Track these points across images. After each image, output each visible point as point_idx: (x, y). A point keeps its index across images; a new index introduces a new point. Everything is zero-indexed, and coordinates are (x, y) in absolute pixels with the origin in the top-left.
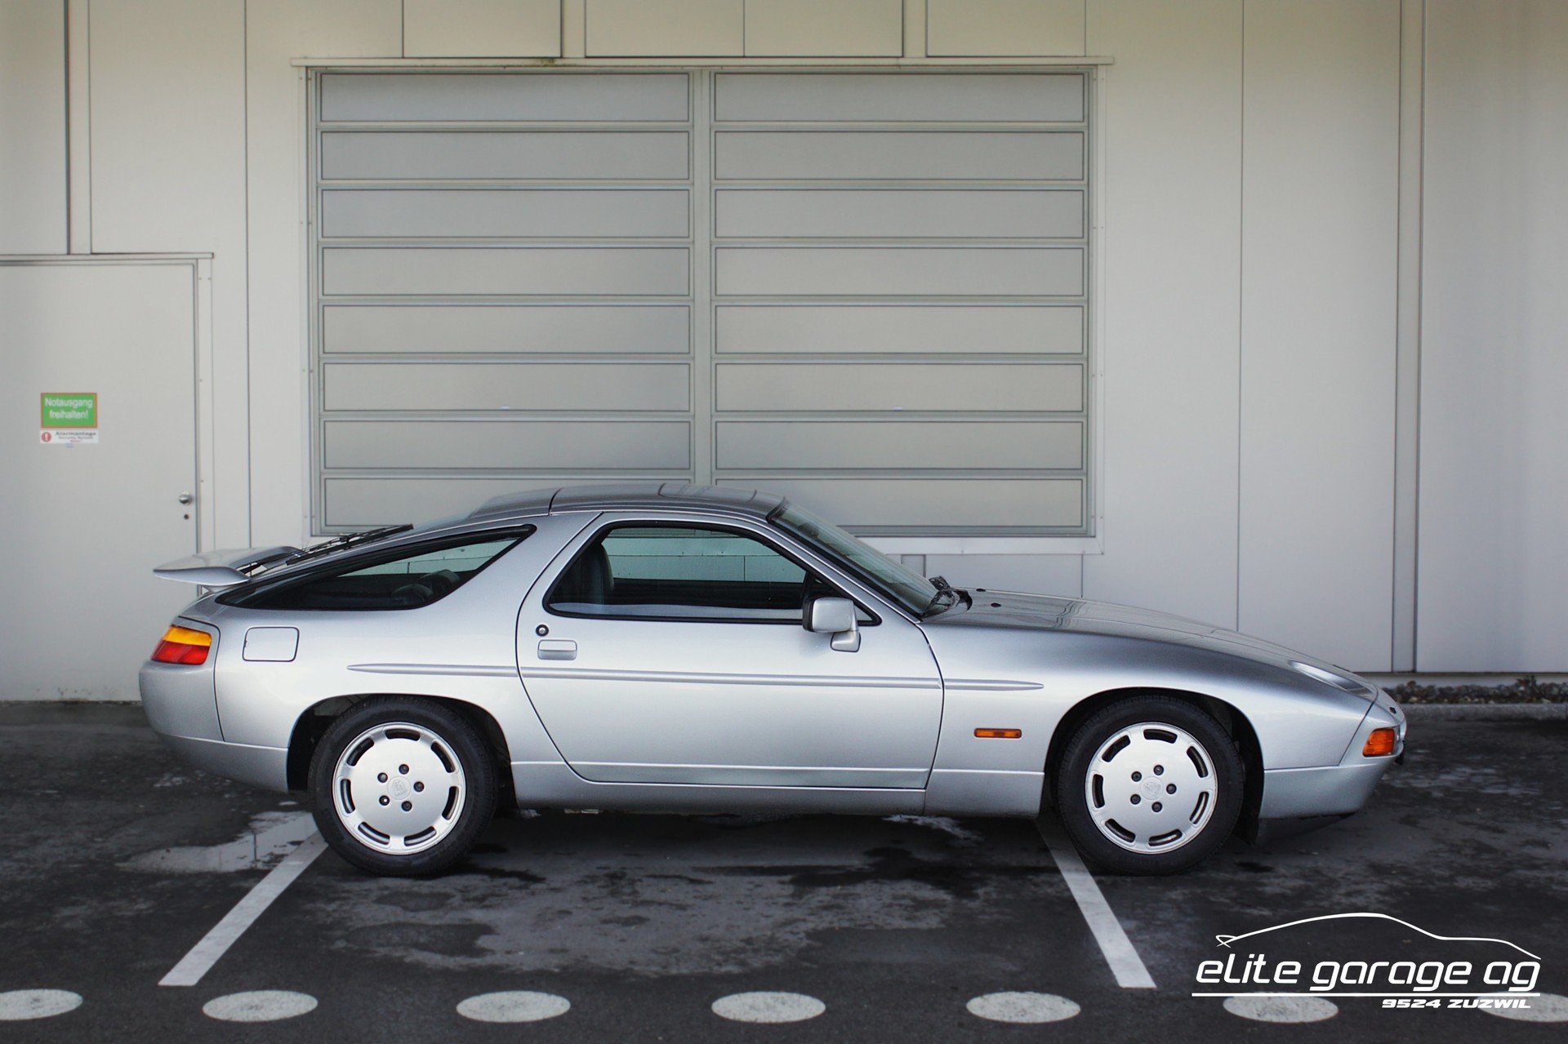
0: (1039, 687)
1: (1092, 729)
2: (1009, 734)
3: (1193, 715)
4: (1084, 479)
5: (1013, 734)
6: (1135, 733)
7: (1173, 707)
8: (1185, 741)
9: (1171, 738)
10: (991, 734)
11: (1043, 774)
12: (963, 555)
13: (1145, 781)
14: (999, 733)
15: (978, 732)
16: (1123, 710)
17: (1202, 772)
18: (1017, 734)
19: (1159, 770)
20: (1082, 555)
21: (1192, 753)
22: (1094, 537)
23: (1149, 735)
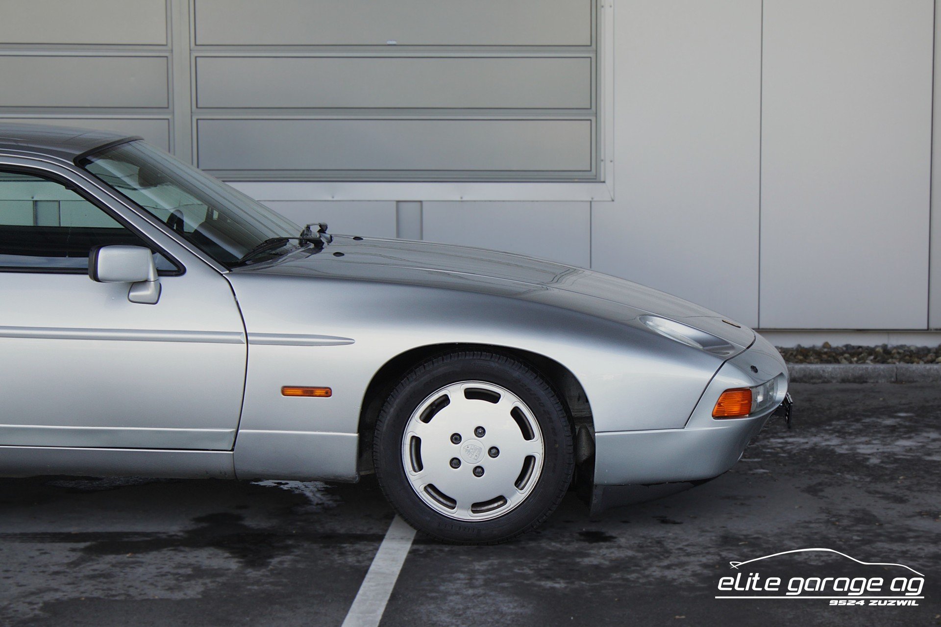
0: (349, 342)
1: (408, 387)
2: (318, 392)
3: (517, 372)
4: (594, 119)
5: (323, 392)
6: (455, 392)
7: (495, 364)
8: (509, 400)
9: (494, 398)
10: (299, 392)
11: (356, 435)
12: (462, 201)
13: (466, 444)
14: (309, 392)
15: (286, 390)
16: (441, 367)
17: (527, 434)
18: (328, 392)
19: (480, 432)
20: (591, 202)
21: (516, 414)
22: (604, 182)
23: (470, 394)
